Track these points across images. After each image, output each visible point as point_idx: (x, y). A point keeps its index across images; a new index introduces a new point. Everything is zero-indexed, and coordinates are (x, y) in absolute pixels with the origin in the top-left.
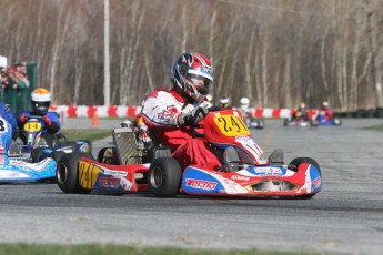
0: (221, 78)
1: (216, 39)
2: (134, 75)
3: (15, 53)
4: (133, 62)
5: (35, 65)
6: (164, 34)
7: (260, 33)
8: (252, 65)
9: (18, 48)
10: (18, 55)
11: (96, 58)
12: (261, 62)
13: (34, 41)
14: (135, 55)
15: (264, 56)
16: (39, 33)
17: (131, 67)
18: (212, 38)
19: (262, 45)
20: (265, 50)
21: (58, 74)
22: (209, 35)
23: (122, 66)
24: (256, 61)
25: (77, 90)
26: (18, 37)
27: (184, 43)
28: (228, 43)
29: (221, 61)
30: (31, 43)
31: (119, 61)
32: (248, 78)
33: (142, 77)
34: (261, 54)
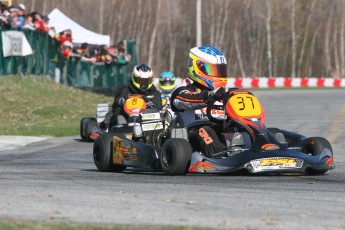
0: (303, 51)
1: (297, 16)
3: (117, 30)
4: (222, 37)
5: (135, 43)
6: (250, 11)
7: (338, 10)
8: (331, 39)
9: (120, 25)
10: (120, 33)
11: (189, 34)
12: (339, 37)
13: (134, 20)
14: (223, 31)
15: (342, 31)
16: (139, 12)
17: (221, 42)
18: (293, 15)
19: (340, 21)
20: (343, 25)
21: (155, 49)
22: (291, 12)
23: (212, 41)
24: (335, 36)
25: (172, 63)
26: (120, 17)
27: (269, 19)
28: (309, 19)
29: (303, 35)
30: (132, 22)
31: (209, 37)
32: (327, 51)
33: (232, 49)
34: (339, 29)
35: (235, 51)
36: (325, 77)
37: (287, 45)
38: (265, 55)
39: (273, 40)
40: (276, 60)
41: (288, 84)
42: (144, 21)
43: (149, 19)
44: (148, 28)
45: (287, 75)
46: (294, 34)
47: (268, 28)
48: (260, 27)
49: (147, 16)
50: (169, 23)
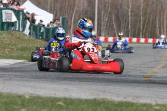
0: (146, 26)
1: (143, 8)
2: (107, 23)
3: (56, 12)
4: (107, 17)
5: (66, 18)
7: (163, 6)
8: (160, 20)
9: (58, 10)
10: (58, 13)
11: (91, 15)
12: (163, 19)
14: (108, 15)
15: (165, 16)
16: (67, 4)
17: (106, 20)
18: (142, 8)
19: (164, 12)
20: (165, 14)
21: (75, 22)
22: (141, 7)
23: (102, 19)
26: (58, 6)
27: (130, 10)
28: (148, 10)
29: (146, 18)
30: (64, 8)
31: (101, 17)
32: (157, 26)
33: (112, 23)
34: (163, 16)
35: (113, 24)
36: (156, 38)
37: (138, 22)
38: (128, 27)
39: (131, 20)
40: (133, 29)
41: (138, 41)
42: (69, 8)
43: (72, 7)
44: (71, 12)
45: (138, 37)
46: (142, 17)
47: (130, 14)
48: (125, 13)
49: (71, 6)
50: (82, 10)
